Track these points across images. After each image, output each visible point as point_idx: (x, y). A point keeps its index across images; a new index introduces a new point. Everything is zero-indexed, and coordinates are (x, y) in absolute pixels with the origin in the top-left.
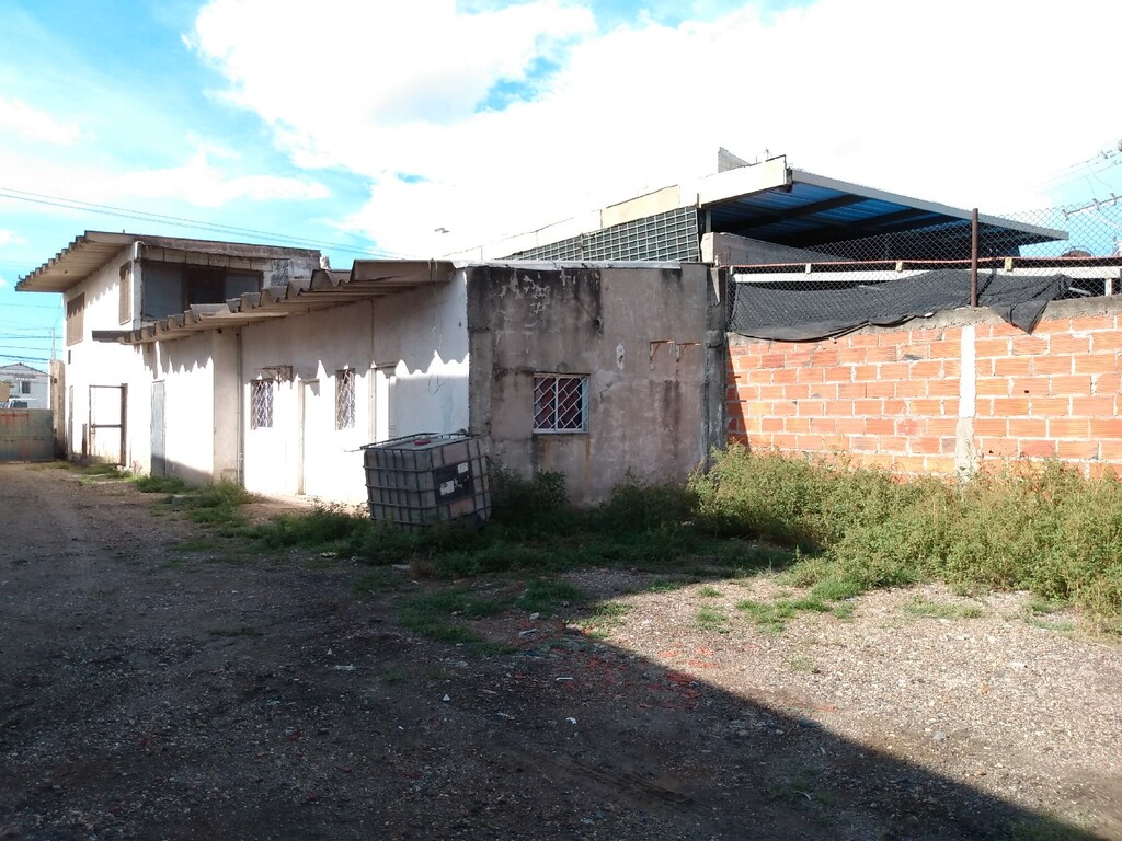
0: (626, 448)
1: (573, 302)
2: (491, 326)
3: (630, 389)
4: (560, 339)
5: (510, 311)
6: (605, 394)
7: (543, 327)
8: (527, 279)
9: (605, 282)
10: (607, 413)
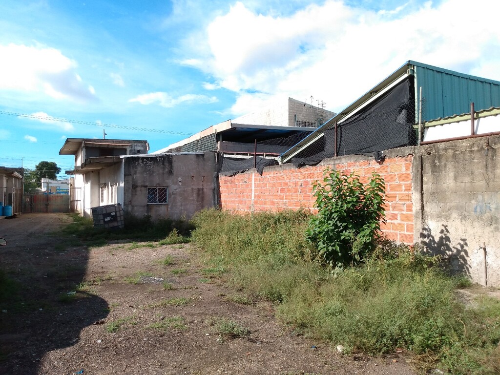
0: (182, 208)
1: (162, 166)
2: (132, 174)
3: (184, 191)
4: (157, 176)
5: (139, 169)
6: (174, 192)
7: (151, 173)
8: (145, 160)
9: (174, 159)
10: (175, 198)
